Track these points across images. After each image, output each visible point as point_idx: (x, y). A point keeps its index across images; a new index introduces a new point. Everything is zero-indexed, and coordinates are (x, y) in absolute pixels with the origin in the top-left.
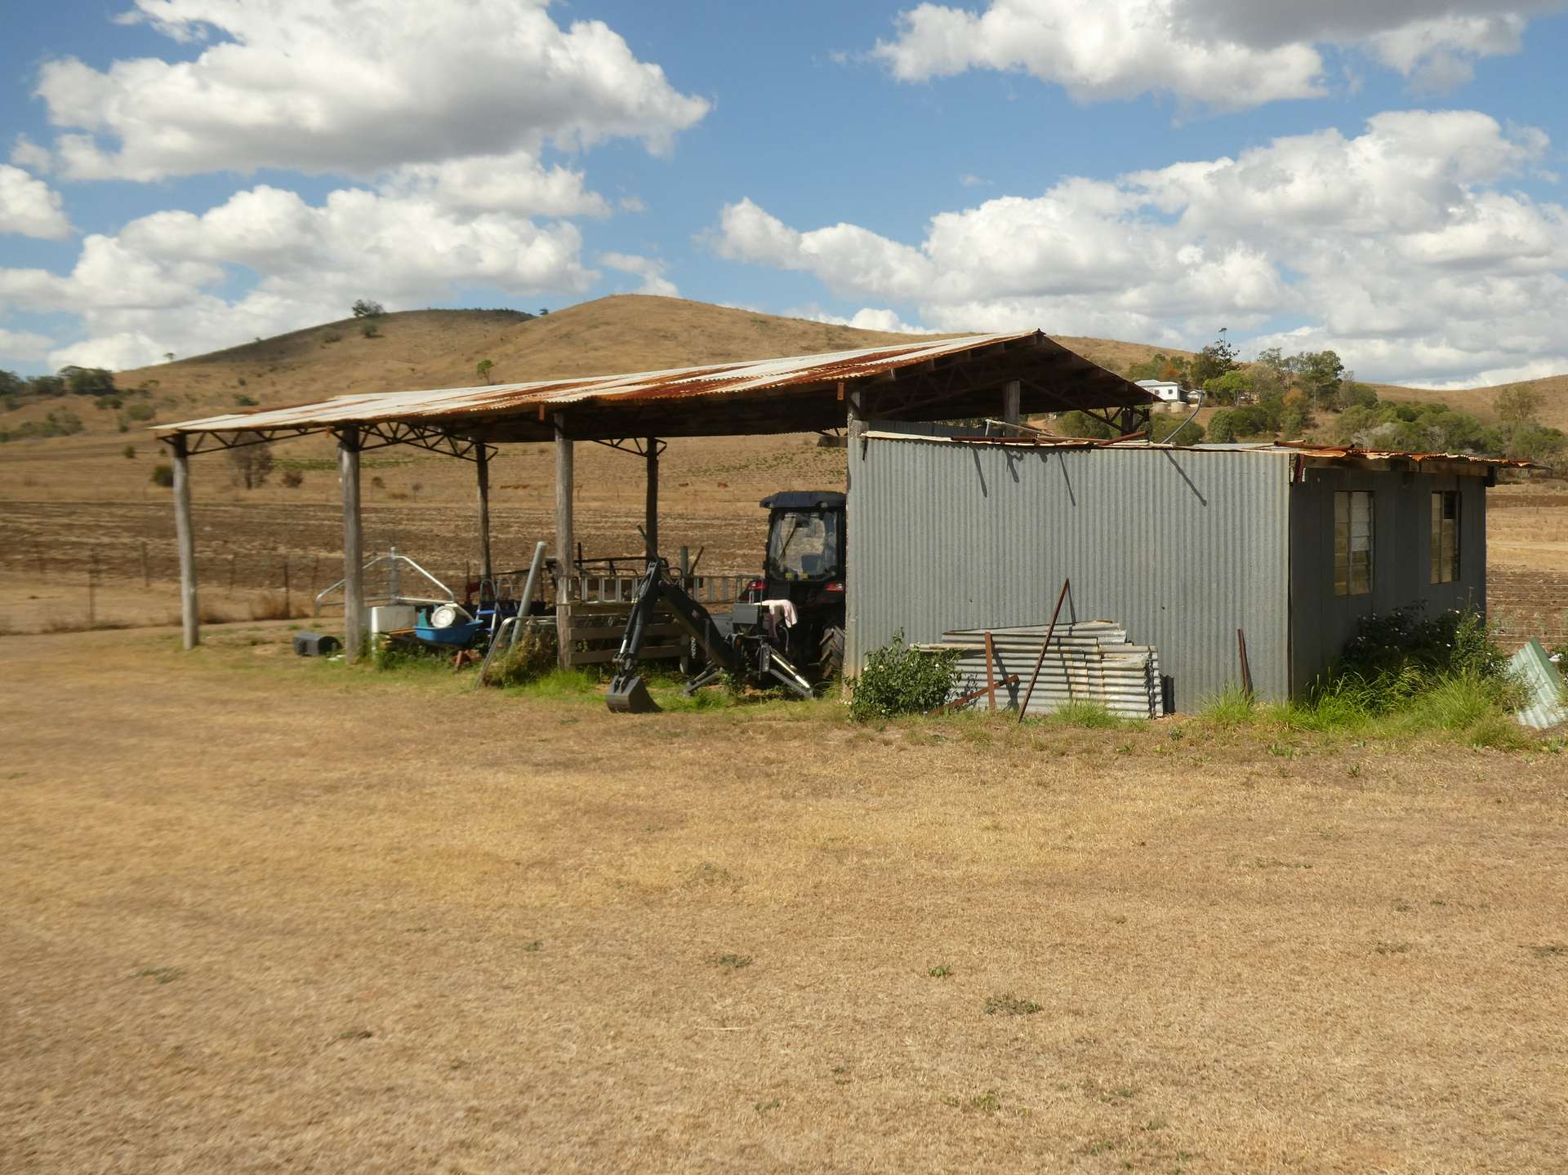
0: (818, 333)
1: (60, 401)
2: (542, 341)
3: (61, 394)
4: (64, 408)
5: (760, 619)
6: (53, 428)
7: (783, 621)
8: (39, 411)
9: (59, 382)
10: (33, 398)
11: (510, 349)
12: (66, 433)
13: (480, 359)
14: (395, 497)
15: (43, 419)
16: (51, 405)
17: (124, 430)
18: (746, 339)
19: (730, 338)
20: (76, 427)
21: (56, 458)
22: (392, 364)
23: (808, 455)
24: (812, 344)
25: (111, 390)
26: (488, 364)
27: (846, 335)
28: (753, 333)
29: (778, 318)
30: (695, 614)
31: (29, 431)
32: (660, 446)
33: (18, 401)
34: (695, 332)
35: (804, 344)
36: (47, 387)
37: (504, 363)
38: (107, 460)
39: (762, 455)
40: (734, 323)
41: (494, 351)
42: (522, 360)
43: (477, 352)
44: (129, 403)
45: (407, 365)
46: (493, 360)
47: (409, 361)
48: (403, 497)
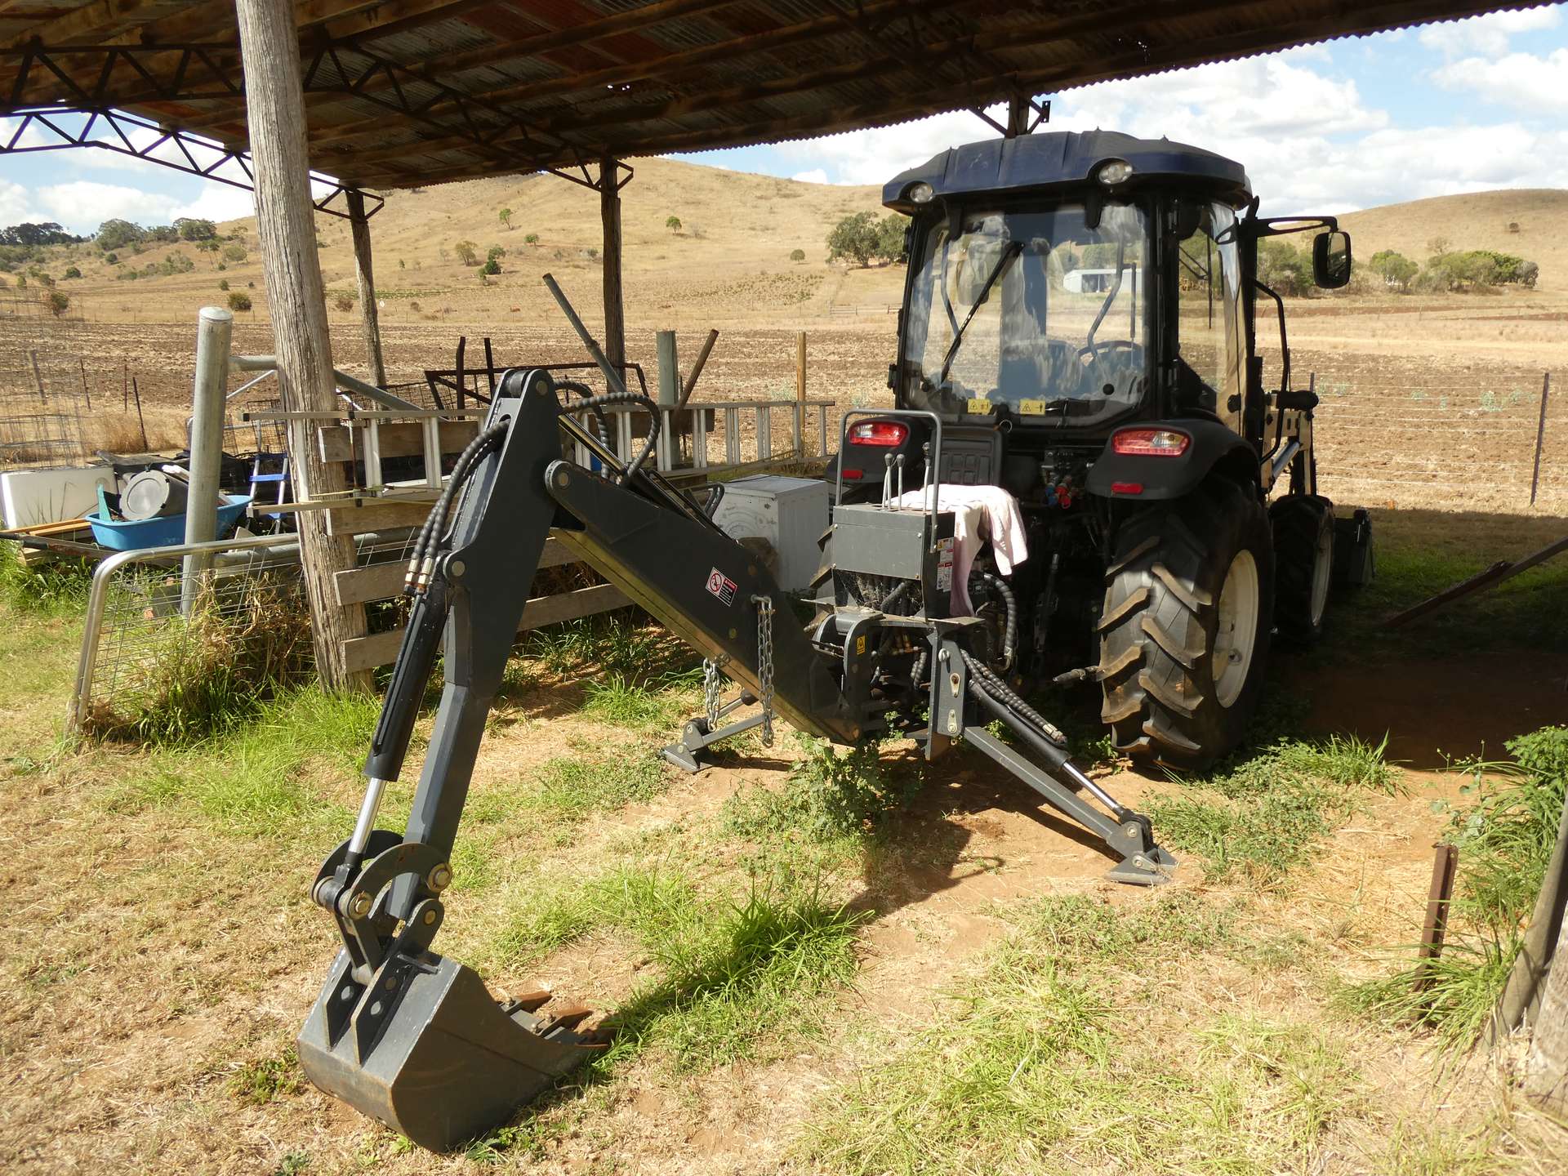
0: (769, 185)
1: (175, 246)
2: (551, 193)
3: (176, 240)
4: (178, 252)
5: (931, 562)
6: (170, 268)
7: (987, 552)
8: (159, 254)
9: (174, 231)
10: (154, 244)
11: (525, 199)
12: (181, 272)
13: (502, 208)
14: (427, 318)
15: (163, 261)
16: (169, 249)
17: (222, 268)
18: (712, 190)
19: (700, 189)
20: (190, 266)
21: (166, 291)
22: (434, 214)
23: (765, 283)
24: (764, 194)
25: (213, 236)
26: (508, 211)
27: (791, 186)
28: (717, 185)
29: (737, 173)
30: (716, 582)
31: (152, 270)
32: (621, 174)
33: (142, 247)
34: (672, 185)
35: (759, 194)
36: (163, 236)
37: (521, 211)
38: (207, 292)
39: (728, 284)
40: (703, 177)
41: (513, 202)
42: (534, 209)
43: (500, 203)
44: (225, 246)
45: (444, 215)
46: (512, 210)
47: (448, 212)
48: (434, 318)
